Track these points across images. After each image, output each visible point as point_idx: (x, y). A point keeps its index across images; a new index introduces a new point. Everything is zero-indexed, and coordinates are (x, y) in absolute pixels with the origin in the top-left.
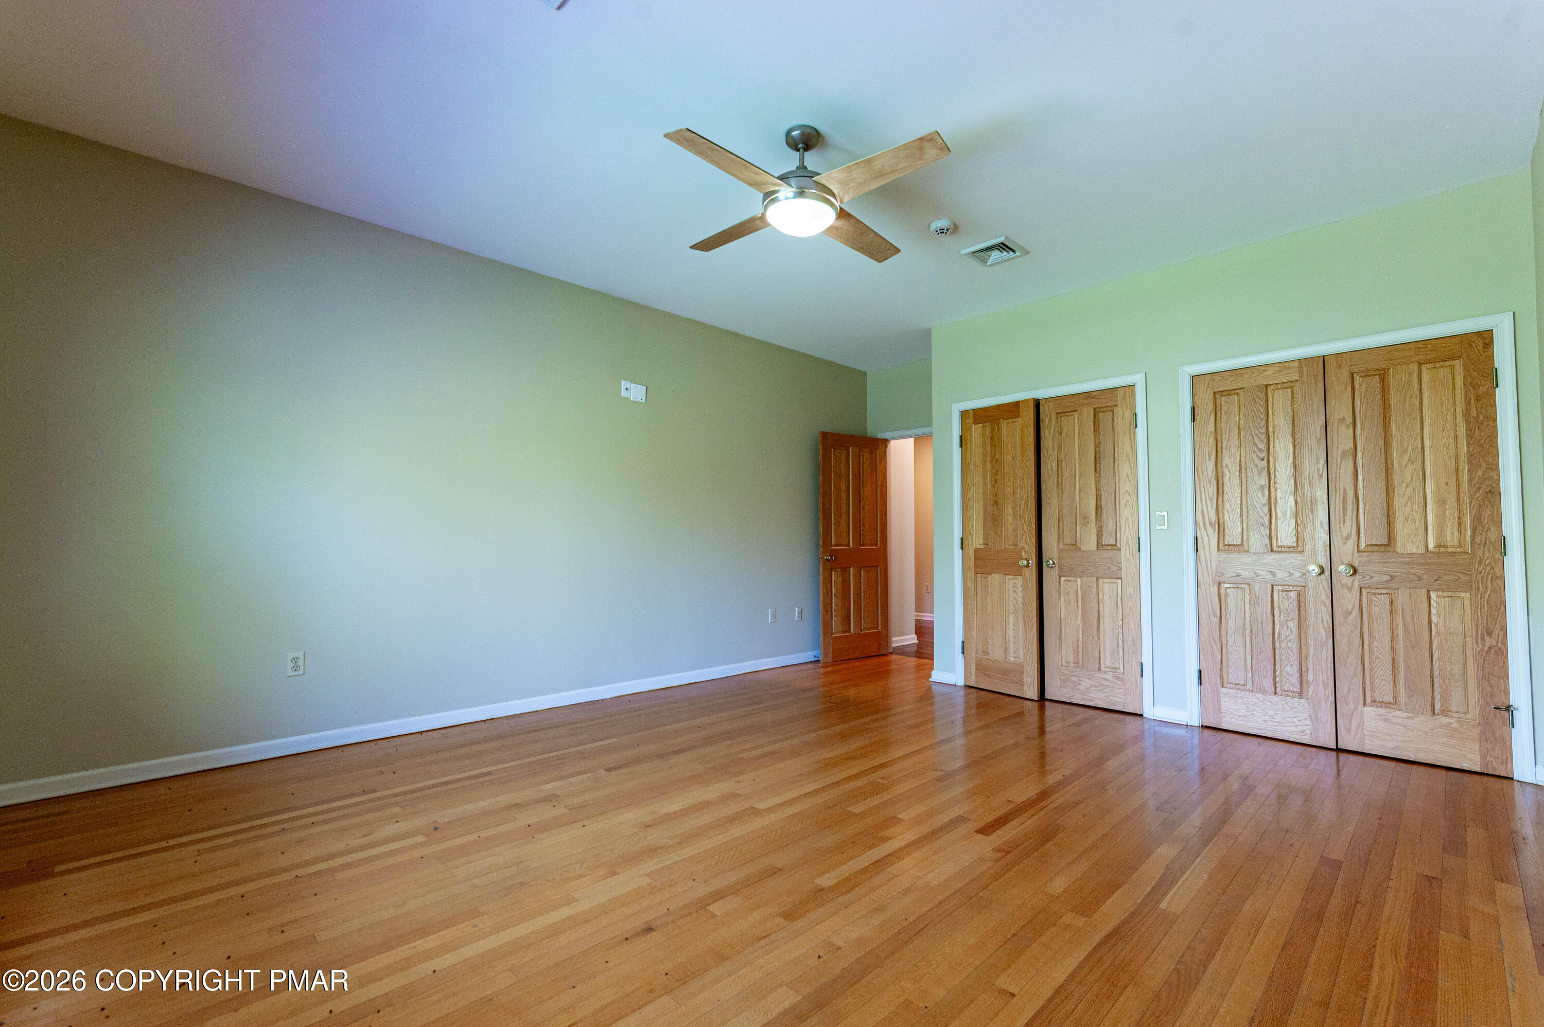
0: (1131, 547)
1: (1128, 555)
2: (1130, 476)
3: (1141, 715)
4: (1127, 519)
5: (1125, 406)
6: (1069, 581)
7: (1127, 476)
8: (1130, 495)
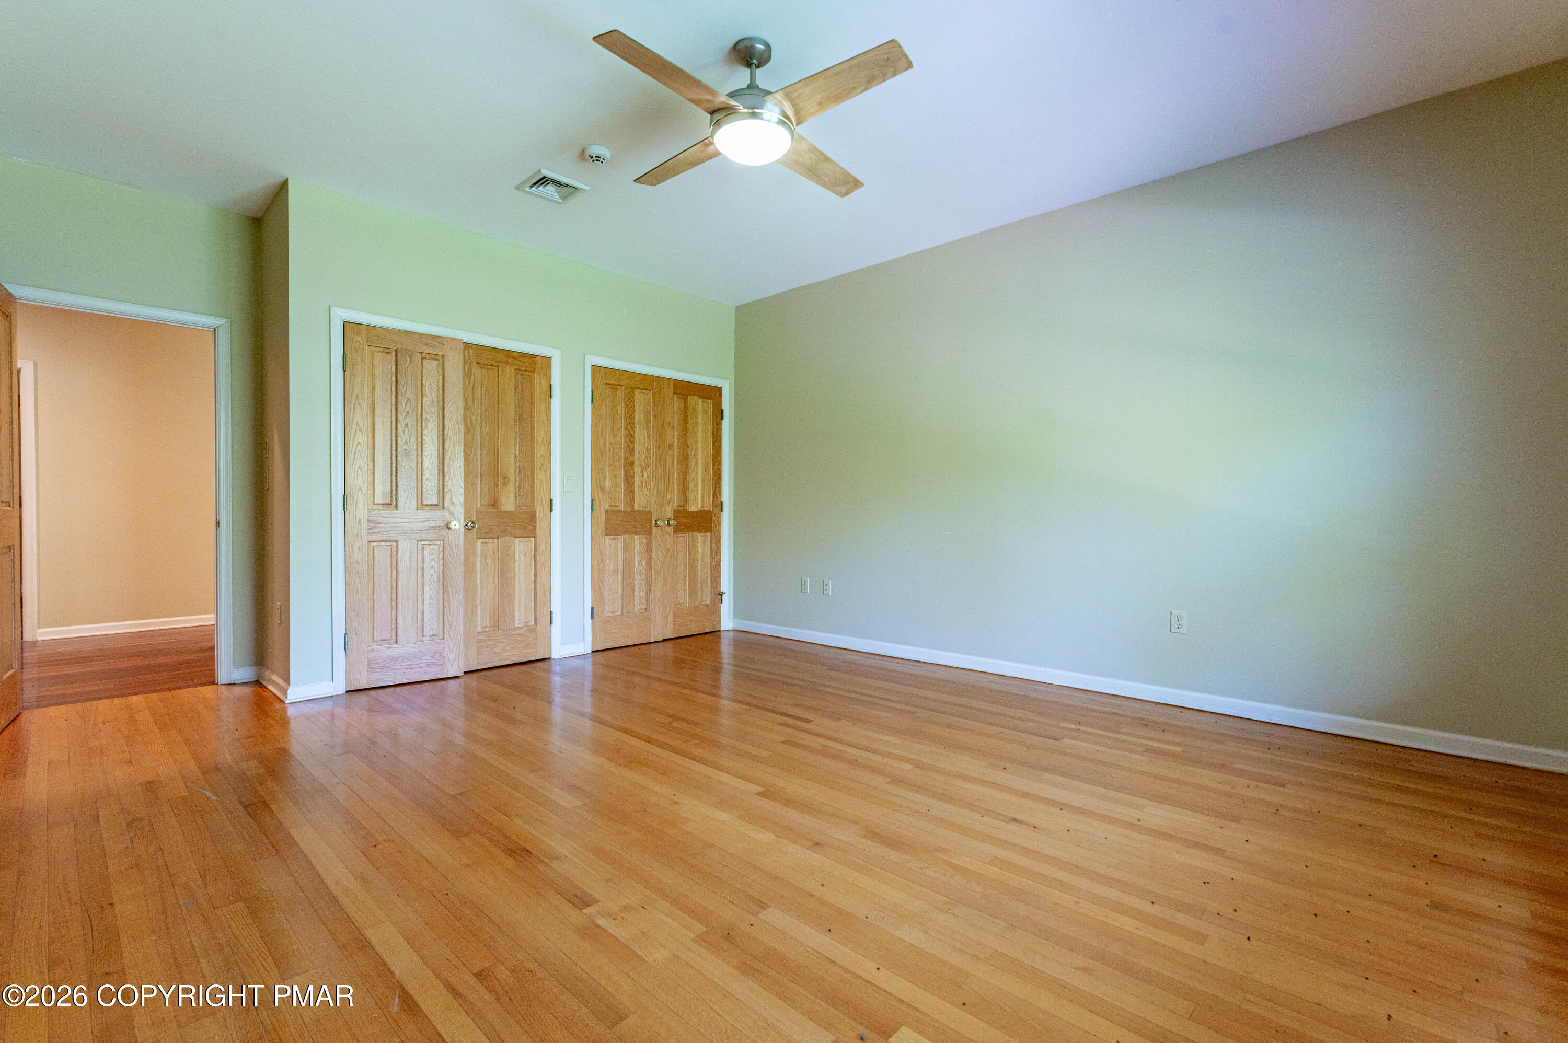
0: (544, 507)
1: (542, 515)
2: (545, 441)
3: (550, 658)
4: (542, 481)
5: (542, 375)
6: (486, 543)
7: (543, 441)
8: (544, 459)
